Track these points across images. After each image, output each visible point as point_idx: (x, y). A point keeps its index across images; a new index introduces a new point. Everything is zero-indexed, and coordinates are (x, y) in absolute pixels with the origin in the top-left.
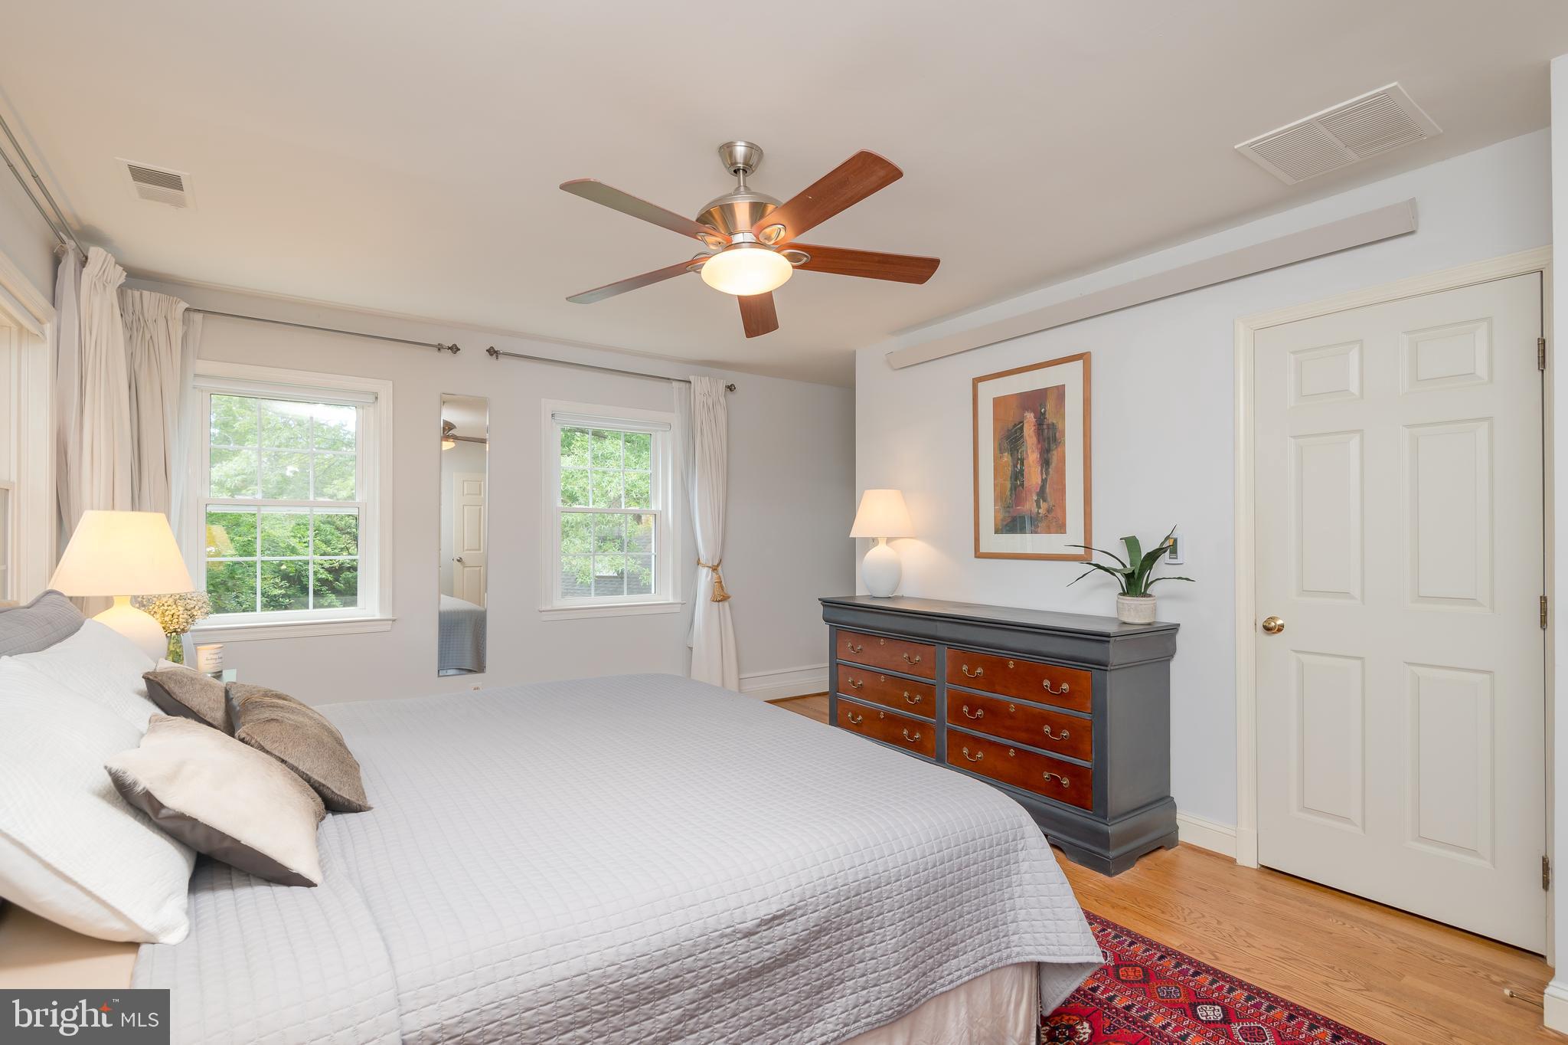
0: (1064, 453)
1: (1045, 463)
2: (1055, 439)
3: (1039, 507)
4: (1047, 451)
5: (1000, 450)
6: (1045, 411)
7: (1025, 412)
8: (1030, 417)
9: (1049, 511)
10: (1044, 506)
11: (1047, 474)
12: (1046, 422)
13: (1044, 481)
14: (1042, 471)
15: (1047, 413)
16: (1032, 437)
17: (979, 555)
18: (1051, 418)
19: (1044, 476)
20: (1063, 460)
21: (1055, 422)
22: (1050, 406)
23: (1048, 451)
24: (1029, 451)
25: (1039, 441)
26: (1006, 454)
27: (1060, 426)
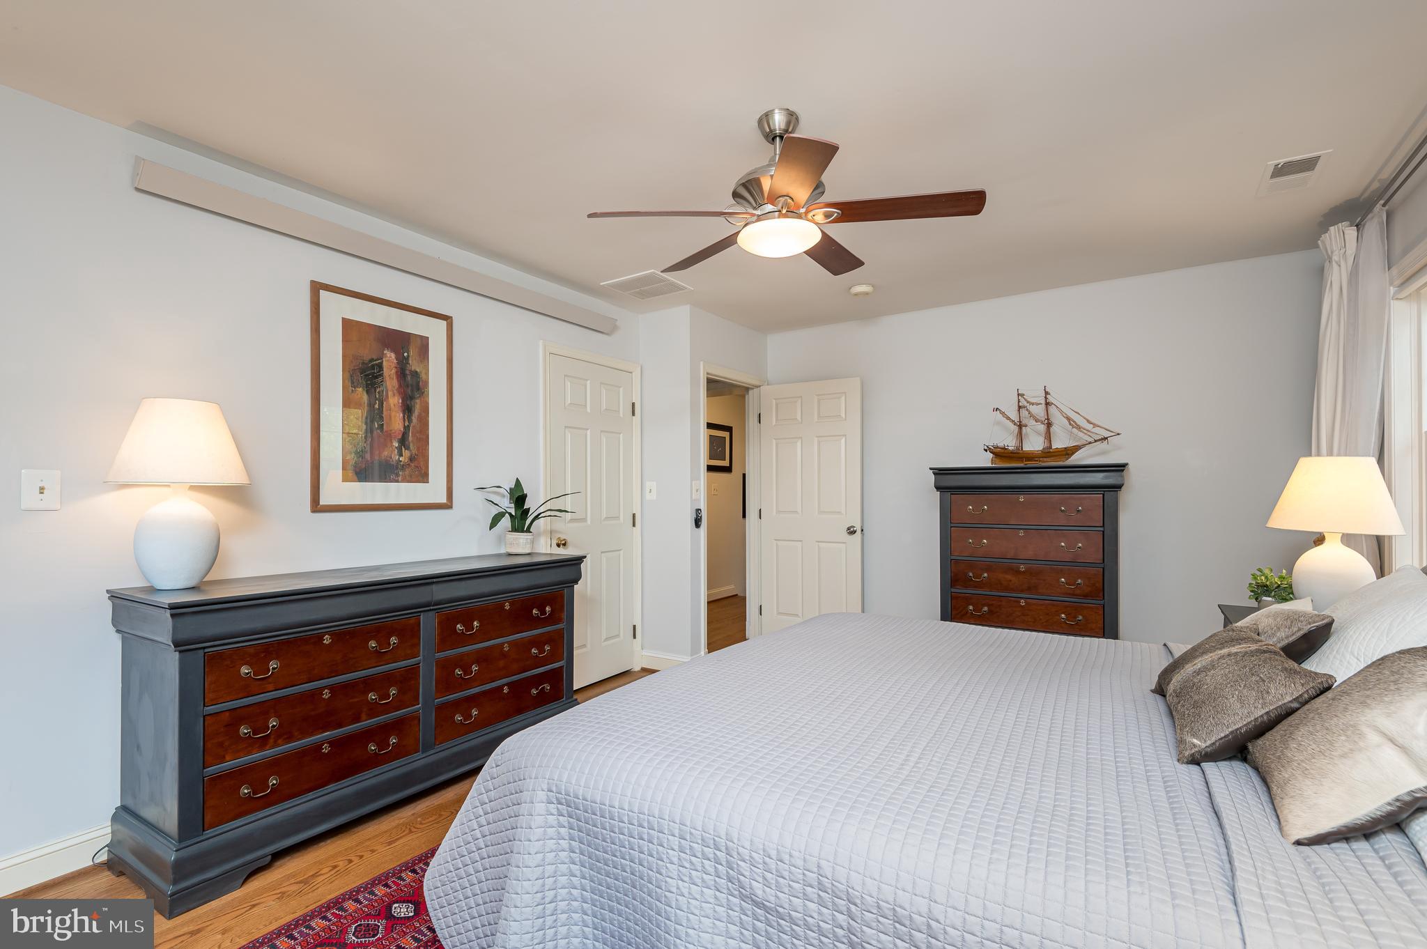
0: (427, 404)
1: (407, 410)
2: (418, 389)
3: (401, 455)
4: (410, 397)
5: (352, 383)
6: (408, 356)
7: (384, 350)
8: (390, 358)
9: (411, 459)
10: (406, 453)
11: (410, 420)
12: (408, 367)
13: (406, 428)
14: (404, 417)
15: (410, 359)
16: (393, 379)
17: (316, 507)
18: (414, 365)
19: (407, 424)
20: (426, 410)
21: (418, 370)
22: (413, 353)
23: (412, 398)
24: (390, 393)
25: (400, 386)
26: (360, 389)
27: (423, 376)
